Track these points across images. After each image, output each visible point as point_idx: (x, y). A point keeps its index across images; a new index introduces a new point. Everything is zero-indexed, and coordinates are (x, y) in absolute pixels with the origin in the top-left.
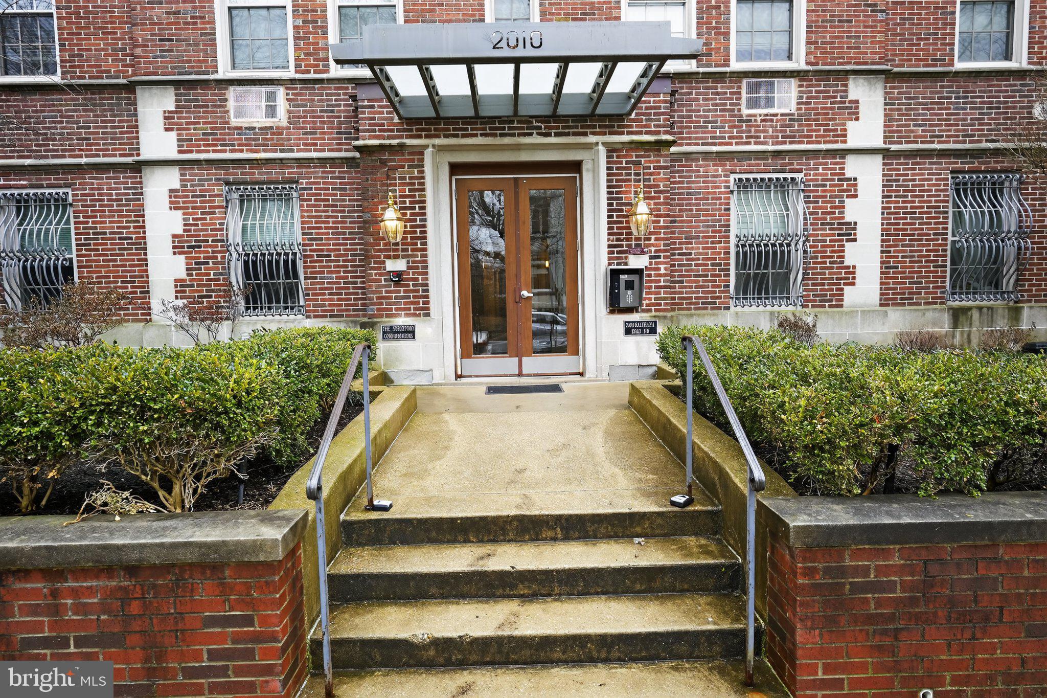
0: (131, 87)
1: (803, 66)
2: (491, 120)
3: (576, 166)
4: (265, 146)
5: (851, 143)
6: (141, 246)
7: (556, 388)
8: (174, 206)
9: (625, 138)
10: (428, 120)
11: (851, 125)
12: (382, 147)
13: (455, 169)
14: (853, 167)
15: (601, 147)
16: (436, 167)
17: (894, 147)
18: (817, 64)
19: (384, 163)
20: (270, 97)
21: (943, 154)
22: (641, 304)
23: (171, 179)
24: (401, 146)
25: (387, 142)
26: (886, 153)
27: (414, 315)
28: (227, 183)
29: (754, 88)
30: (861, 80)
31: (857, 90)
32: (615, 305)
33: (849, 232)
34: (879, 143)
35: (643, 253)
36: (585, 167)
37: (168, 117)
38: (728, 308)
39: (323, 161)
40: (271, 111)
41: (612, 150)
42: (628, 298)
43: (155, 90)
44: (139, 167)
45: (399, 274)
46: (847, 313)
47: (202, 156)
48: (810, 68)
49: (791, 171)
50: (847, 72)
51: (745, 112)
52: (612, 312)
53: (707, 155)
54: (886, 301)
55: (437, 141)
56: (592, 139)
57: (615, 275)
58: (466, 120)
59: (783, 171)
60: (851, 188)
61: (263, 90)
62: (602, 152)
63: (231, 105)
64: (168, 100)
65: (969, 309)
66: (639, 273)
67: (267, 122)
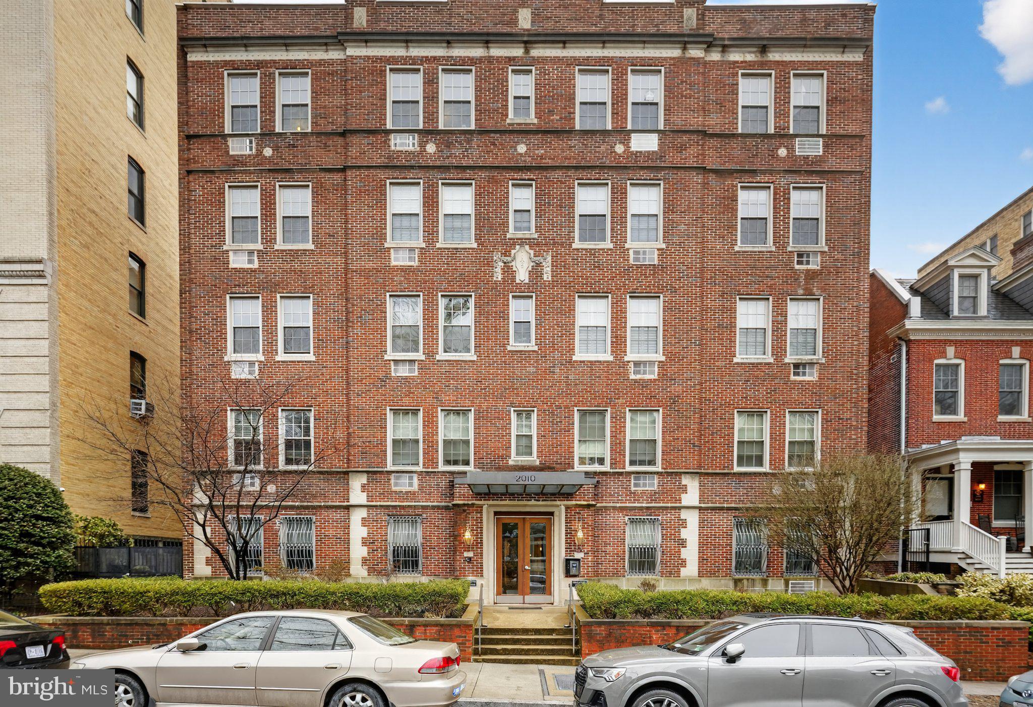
0: (347, 473)
1: (660, 470)
2: (513, 494)
3: (552, 514)
4: (407, 500)
5: (684, 503)
6: (347, 542)
7: (540, 608)
8: (364, 525)
9: (574, 503)
10: (485, 494)
11: (683, 496)
12: (464, 505)
13: (496, 513)
14: (684, 514)
15: (562, 506)
16: (488, 512)
17: (703, 505)
18: (666, 469)
19: (464, 511)
20: (411, 478)
21: (729, 509)
22: (579, 573)
23: (363, 513)
24: (473, 504)
25: (466, 502)
26: (700, 509)
27: (476, 576)
28: (389, 515)
29: (635, 479)
30: (687, 476)
31: (686, 480)
32: (568, 574)
33: (683, 543)
34: (697, 504)
35: (581, 551)
36: (556, 514)
37: (363, 486)
38: (624, 576)
39: (433, 507)
40: (411, 485)
41: (567, 508)
42: (573, 571)
43: (359, 475)
44: (348, 508)
45: (470, 558)
46: (681, 580)
47: (379, 503)
48: (663, 471)
49: (655, 515)
50: (681, 473)
51: (633, 489)
52: (566, 577)
53: (614, 508)
54: (701, 574)
55: (491, 502)
56: (558, 503)
57: (567, 561)
58: (502, 494)
59: (651, 516)
60: (684, 524)
61: (408, 475)
62: (563, 508)
63: (392, 481)
64: (363, 479)
65: (742, 579)
66: (579, 560)
67: (409, 489)
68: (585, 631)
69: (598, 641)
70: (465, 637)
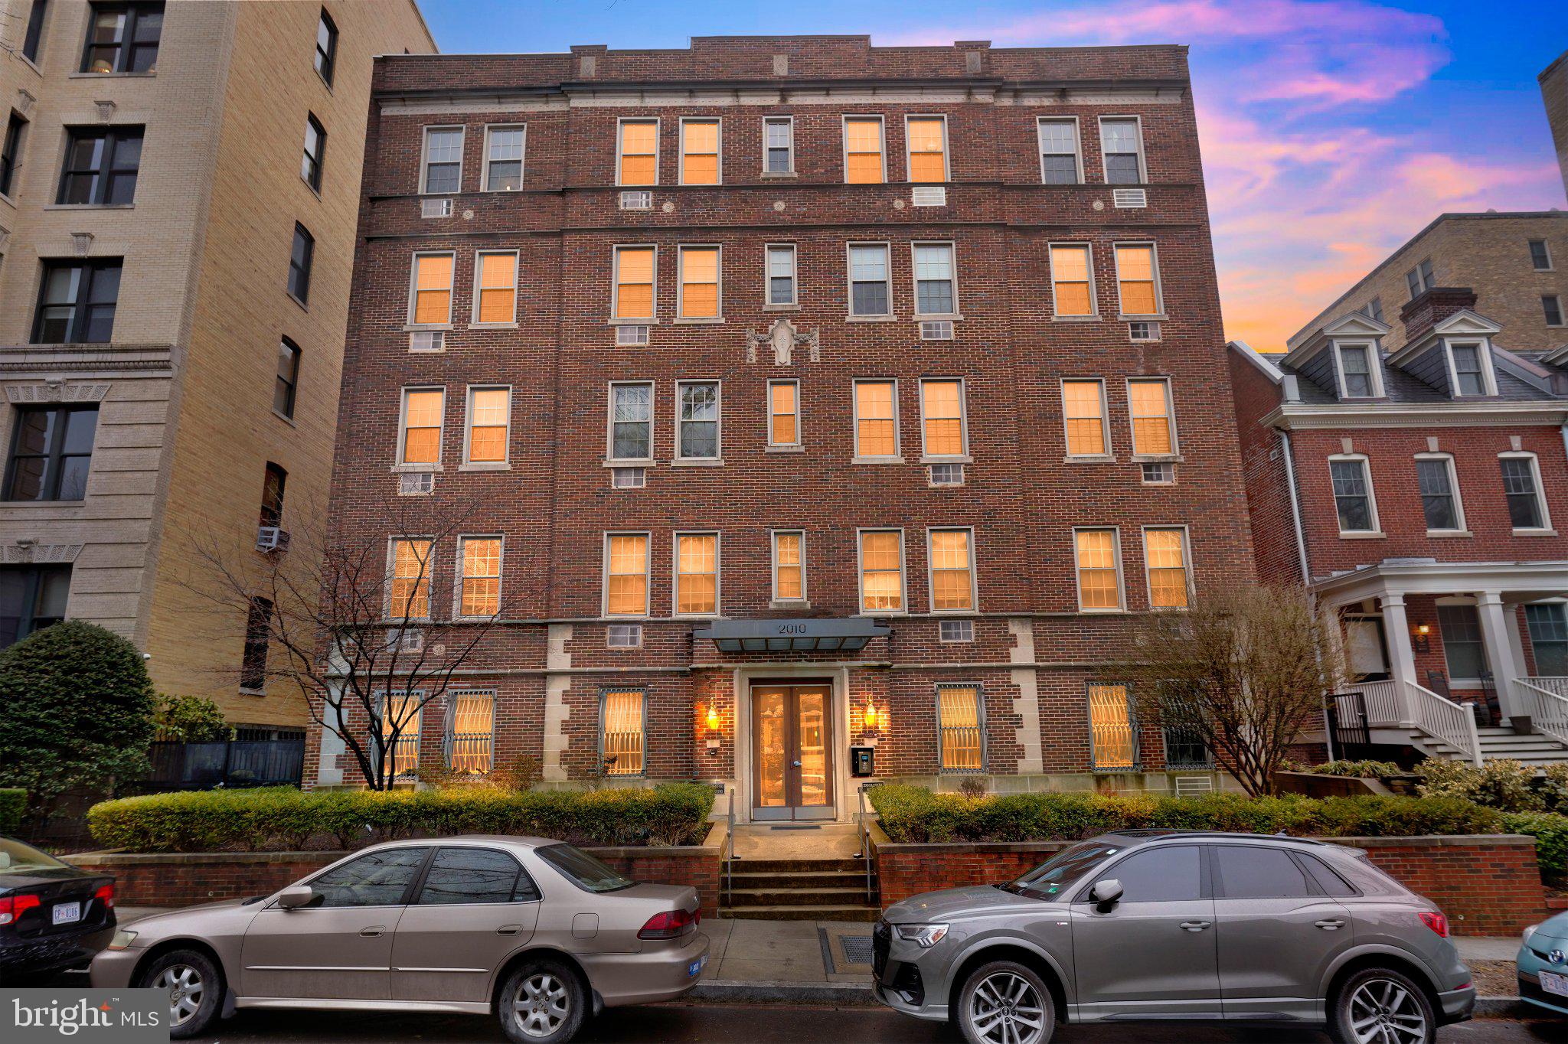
0: (545, 626)
1: (977, 613)
2: (775, 652)
3: (830, 680)
4: (627, 663)
5: (1014, 662)
6: (541, 728)
7: (818, 827)
8: (565, 702)
9: (860, 663)
10: (736, 652)
11: (1012, 650)
12: (708, 669)
13: (752, 681)
14: (1016, 678)
15: (845, 669)
16: (741, 681)
17: (1040, 664)
18: (986, 611)
19: (708, 678)
20: (634, 631)
21: (1076, 668)
22: (873, 771)
23: (565, 684)
24: (720, 668)
25: (710, 665)
26: (1037, 669)
27: (725, 777)
28: (601, 687)
29: (945, 627)
30: (1016, 622)
31: (1014, 628)
32: (856, 772)
33: (1017, 721)
34: (1031, 661)
35: (874, 737)
36: (835, 681)
37: (567, 644)
38: (937, 774)
39: (664, 673)
40: (633, 641)
41: (852, 671)
42: (864, 767)
43: (560, 627)
44: (545, 676)
45: (715, 750)
46: (1020, 778)
47: (587, 669)
48: (982, 614)
49: (974, 680)
50: (1006, 617)
51: (942, 641)
52: (854, 776)
53: (918, 670)
54: (1048, 769)
55: (742, 665)
56: (839, 664)
57: (854, 752)
58: (760, 652)
59: (969, 680)
60: (1016, 692)
61: (629, 627)
62: (846, 672)
63: (608, 636)
64: (568, 635)
65: (1108, 776)
66: (871, 750)
67: (629, 646)
68: (884, 862)
69: (905, 879)
70: (708, 876)
